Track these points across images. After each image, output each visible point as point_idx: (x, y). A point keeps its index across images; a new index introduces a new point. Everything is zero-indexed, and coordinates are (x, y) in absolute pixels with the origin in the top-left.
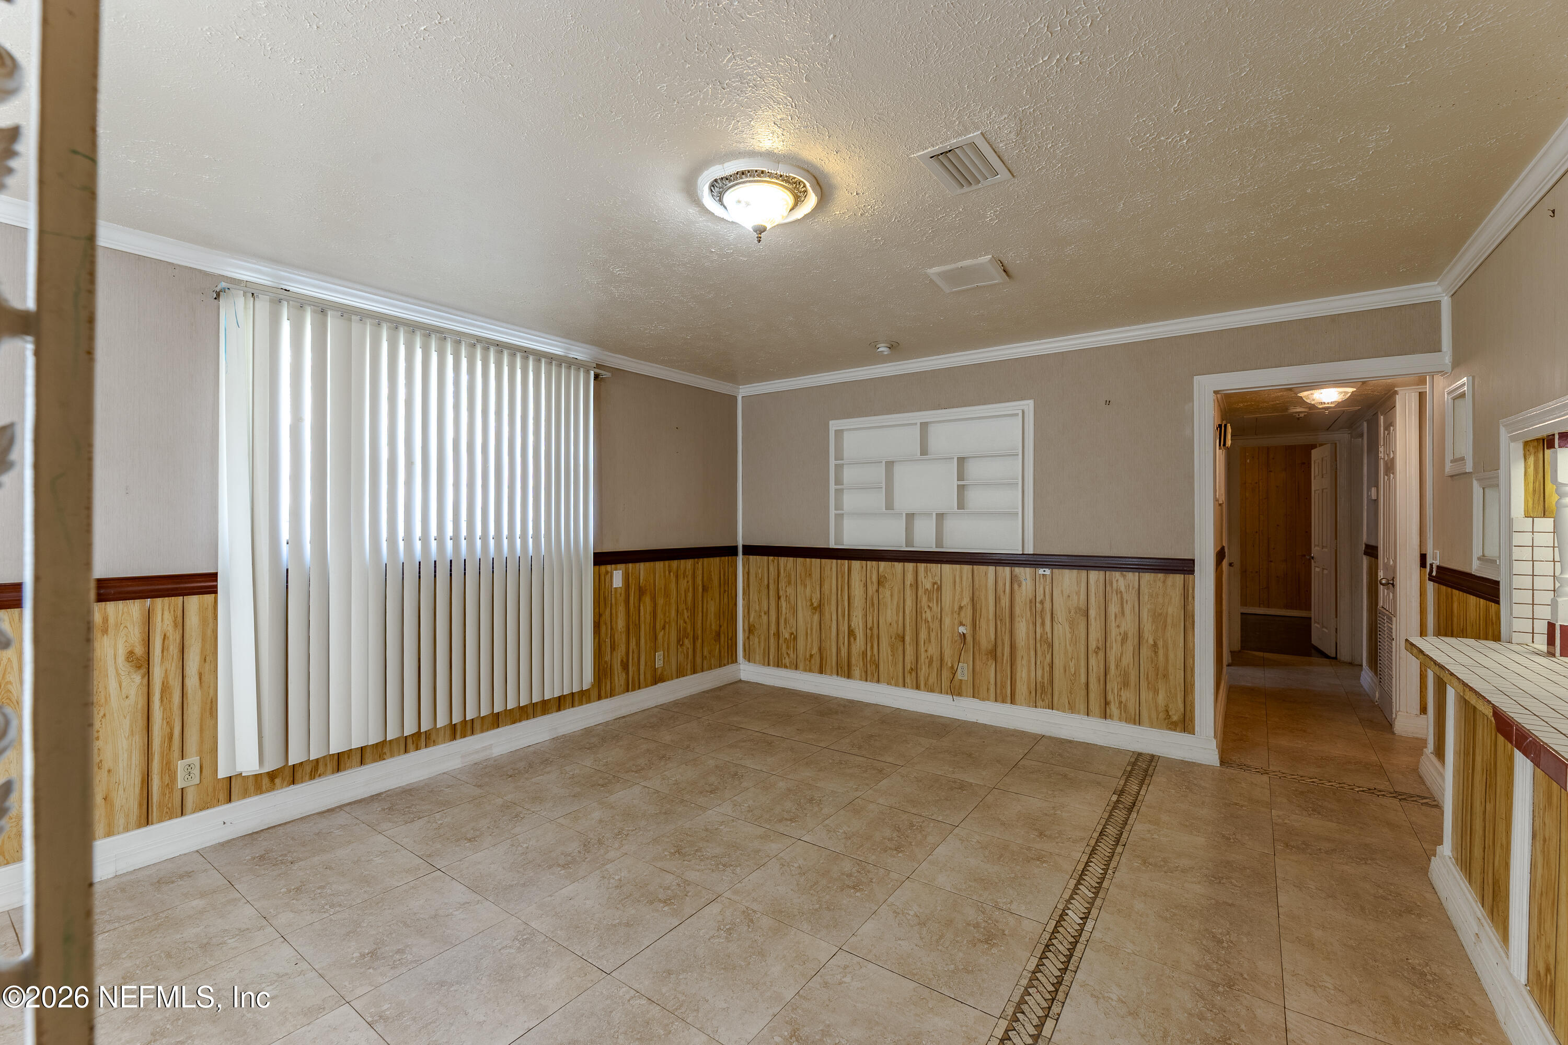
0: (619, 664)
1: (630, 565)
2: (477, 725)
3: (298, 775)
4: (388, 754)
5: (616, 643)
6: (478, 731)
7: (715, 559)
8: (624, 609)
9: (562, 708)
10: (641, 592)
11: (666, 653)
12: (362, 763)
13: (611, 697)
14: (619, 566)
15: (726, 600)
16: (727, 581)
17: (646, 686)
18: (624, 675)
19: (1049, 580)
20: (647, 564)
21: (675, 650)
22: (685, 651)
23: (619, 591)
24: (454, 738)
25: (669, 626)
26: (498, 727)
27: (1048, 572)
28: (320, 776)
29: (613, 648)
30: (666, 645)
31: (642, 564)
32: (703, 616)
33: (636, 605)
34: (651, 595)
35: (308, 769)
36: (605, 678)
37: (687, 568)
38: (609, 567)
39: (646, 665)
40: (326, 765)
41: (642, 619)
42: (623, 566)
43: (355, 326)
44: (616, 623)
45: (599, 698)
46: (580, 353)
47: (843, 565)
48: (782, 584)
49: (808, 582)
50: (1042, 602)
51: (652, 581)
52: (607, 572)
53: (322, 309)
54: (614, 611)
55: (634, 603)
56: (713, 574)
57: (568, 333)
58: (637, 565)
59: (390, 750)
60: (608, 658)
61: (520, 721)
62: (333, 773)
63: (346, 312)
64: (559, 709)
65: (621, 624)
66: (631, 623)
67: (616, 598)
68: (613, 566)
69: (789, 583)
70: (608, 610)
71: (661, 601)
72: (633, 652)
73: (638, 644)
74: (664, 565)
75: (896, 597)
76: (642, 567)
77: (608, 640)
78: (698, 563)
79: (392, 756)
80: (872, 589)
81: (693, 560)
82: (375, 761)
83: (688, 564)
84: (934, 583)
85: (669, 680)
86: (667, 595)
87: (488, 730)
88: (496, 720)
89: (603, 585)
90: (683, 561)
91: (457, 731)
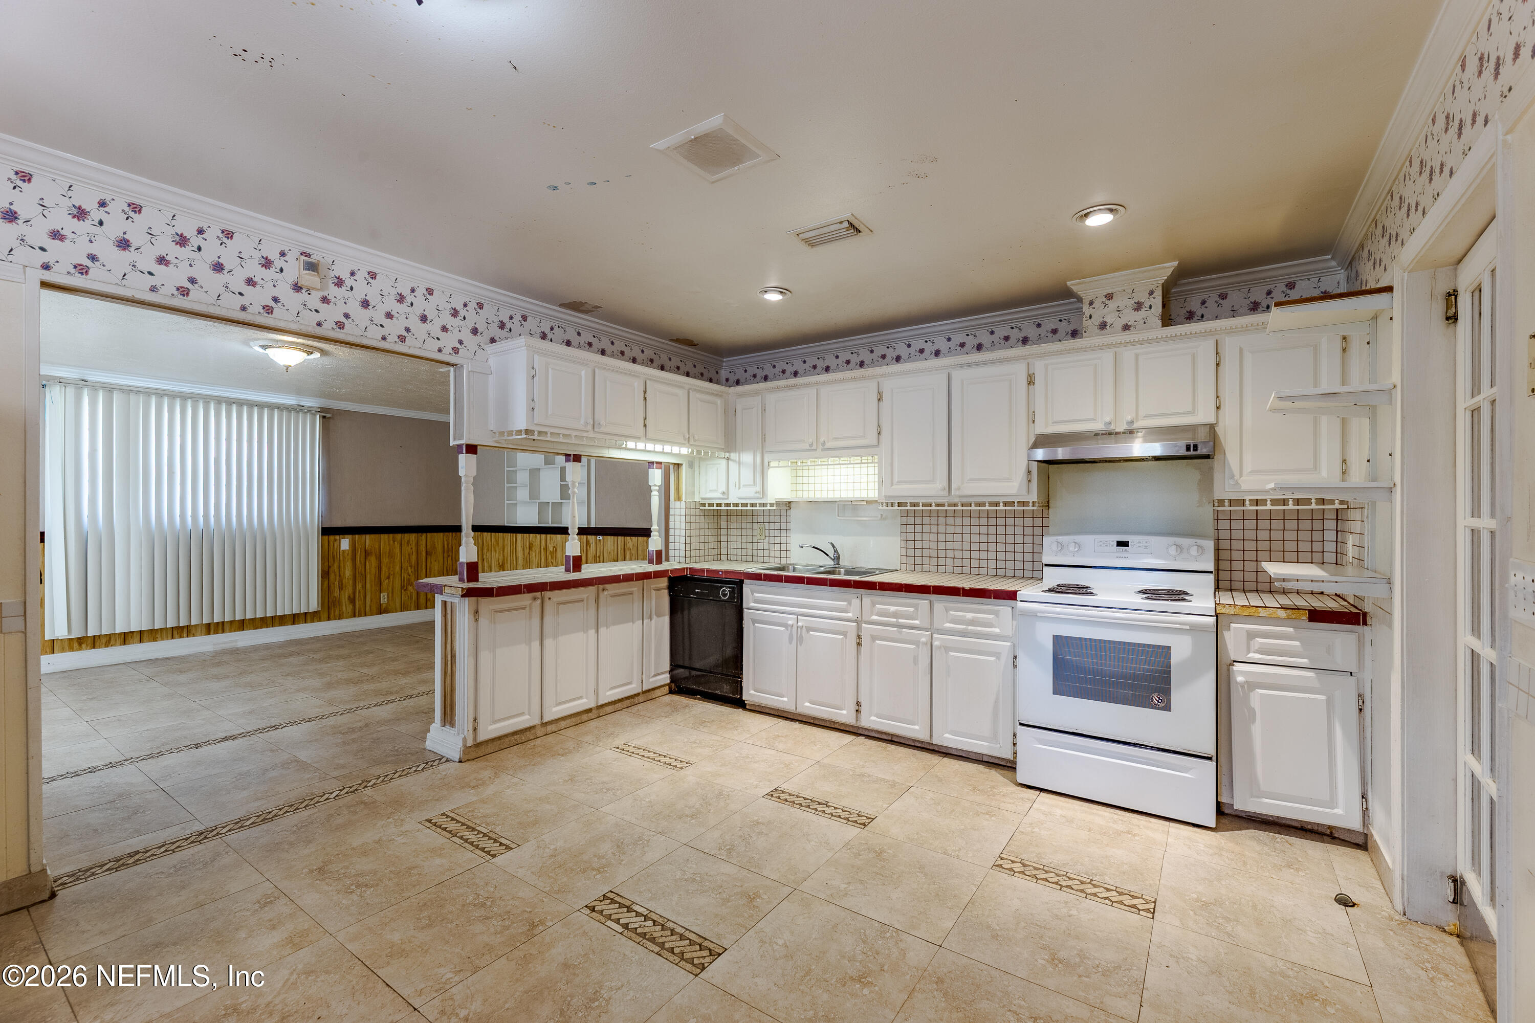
0: (346, 599)
1: (357, 536)
2: (227, 627)
3: (97, 643)
4: (159, 638)
5: (344, 585)
6: (228, 631)
7: (439, 534)
8: (351, 565)
9: (296, 622)
10: (367, 554)
11: (390, 595)
12: (141, 641)
13: (339, 619)
14: (346, 536)
15: (450, 562)
16: (451, 549)
17: (372, 615)
18: (351, 607)
19: (602, 541)
20: (373, 536)
21: (399, 594)
22: (409, 594)
23: (347, 552)
24: (208, 633)
25: (393, 578)
26: (243, 630)
27: (601, 537)
28: (112, 646)
29: (341, 588)
30: (390, 589)
31: (368, 536)
32: (426, 572)
33: (363, 562)
34: (376, 556)
35: (104, 641)
36: (334, 607)
37: (411, 539)
38: (337, 537)
39: (371, 601)
40: (116, 640)
41: (368, 571)
42: (350, 536)
43: (132, 397)
44: (344, 572)
45: (329, 619)
46: (310, 402)
47: (513, 537)
48: (485, 551)
49: (497, 549)
50: (599, 557)
51: (377, 547)
52: (335, 540)
53: (110, 389)
54: (342, 565)
55: (360, 561)
56: (436, 543)
57: (299, 391)
58: (363, 536)
59: (161, 636)
60: (336, 594)
61: (261, 628)
62: (121, 645)
63: (127, 391)
64: (294, 623)
65: (348, 573)
66: (357, 573)
67: (343, 556)
68: (341, 536)
69: (488, 550)
70: (336, 565)
71: (385, 561)
72: (359, 592)
73: (364, 587)
74: (388, 537)
75: (537, 556)
76: (368, 539)
77: (337, 583)
78: (421, 536)
79: (162, 639)
80: (527, 551)
81: (416, 534)
82: (149, 641)
83: (413, 536)
84: (554, 547)
85: (393, 612)
86: (391, 555)
87: (235, 631)
88: (242, 625)
89: (332, 547)
90: (406, 535)
91: (210, 628)
